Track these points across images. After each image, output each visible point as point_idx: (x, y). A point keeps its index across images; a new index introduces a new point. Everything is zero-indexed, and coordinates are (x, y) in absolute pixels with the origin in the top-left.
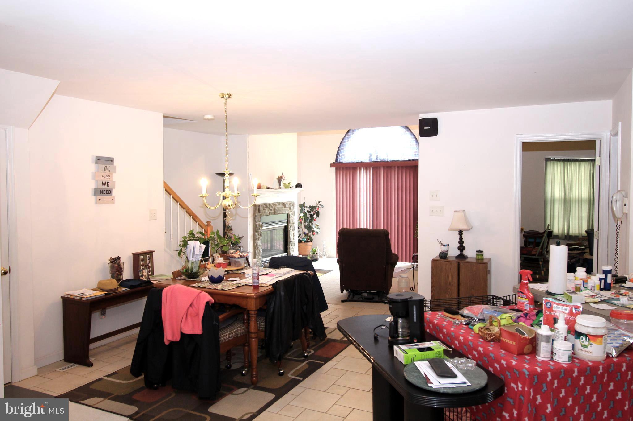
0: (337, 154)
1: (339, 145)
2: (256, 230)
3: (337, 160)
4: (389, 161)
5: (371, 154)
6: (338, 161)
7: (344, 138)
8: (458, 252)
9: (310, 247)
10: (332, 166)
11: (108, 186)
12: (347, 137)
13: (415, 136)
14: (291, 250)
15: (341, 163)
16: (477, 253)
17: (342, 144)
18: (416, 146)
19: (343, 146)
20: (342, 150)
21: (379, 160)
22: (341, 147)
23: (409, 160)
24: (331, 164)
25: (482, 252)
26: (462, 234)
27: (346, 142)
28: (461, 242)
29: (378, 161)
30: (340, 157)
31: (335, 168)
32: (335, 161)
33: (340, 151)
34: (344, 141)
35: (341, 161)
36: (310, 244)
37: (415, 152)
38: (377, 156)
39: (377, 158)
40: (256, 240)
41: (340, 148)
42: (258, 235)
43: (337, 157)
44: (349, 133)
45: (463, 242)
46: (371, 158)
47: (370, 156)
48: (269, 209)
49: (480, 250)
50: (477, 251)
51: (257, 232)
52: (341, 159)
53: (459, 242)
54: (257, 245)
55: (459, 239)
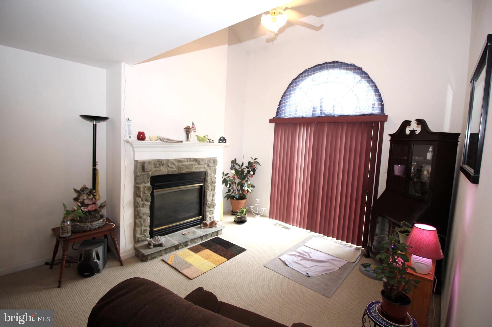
0: (278, 109)
1: (280, 99)
2: (137, 194)
3: (277, 115)
4: (336, 116)
5: (315, 108)
6: (279, 116)
7: (286, 91)
9: (243, 205)
10: (271, 121)
12: (290, 90)
13: (374, 83)
14: (207, 213)
15: (282, 118)
17: (283, 98)
18: (376, 96)
19: (285, 100)
20: (283, 105)
21: (323, 115)
22: (283, 101)
23: (364, 115)
24: (270, 120)
27: (288, 96)
29: (323, 117)
30: (281, 112)
31: (274, 124)
32: (275, 116)
33: (281, 106)
34: (286, 94)
36: (244, 201)
37: (372, 105)
38: (321, 110)
39: (321, 113)
40: (137, 207)
41: (281, 103)
42: (142, 200)
43: (277, 112)
44: (292, 85)
46: (315, 112)
47: (314, 111)
48: (168, 166)
51: (139, 196)
52: (282, 115)
54: (138, 213)
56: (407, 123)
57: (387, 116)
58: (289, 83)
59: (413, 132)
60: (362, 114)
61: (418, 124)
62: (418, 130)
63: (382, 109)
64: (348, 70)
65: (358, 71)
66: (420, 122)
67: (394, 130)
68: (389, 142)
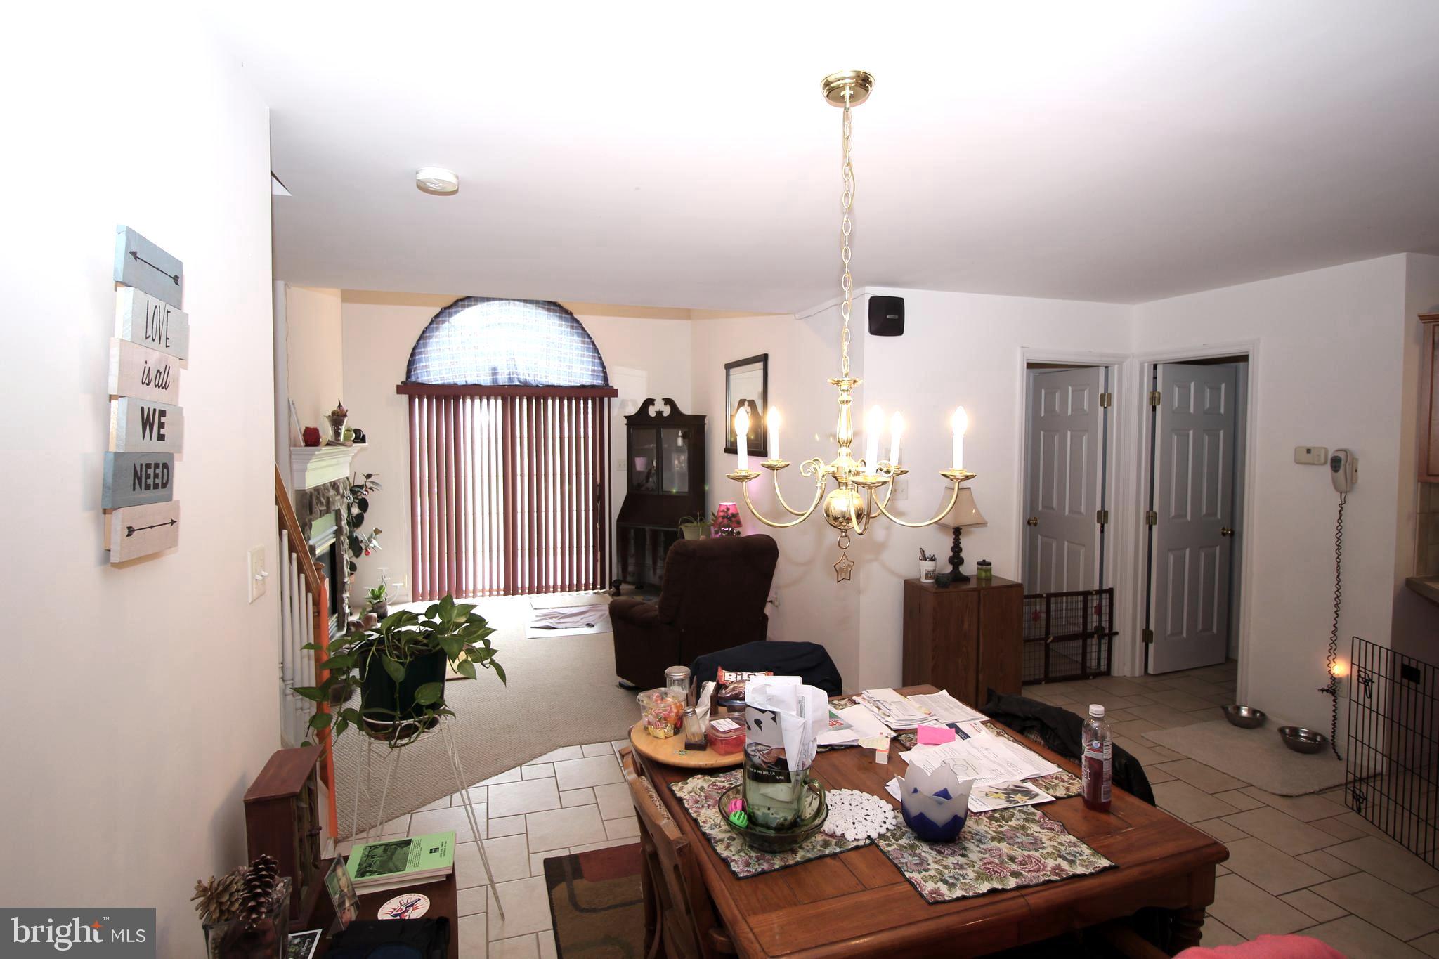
0: (410, 363)
1: (415, 343)
3: (408, 377)
4: (539, 385)
6: (413, 379)
7: (426, 328)
8: (949, 569)
10: (398, 389)
11: (161, 438)
15: (420, 383)
16: (980, 566)
17: (422, 341)
19: (427, 348)
20: (423, 356)
21: (516, 383)
22: (421, 348)
24: (396, 386)
25: (990, 564)
26: (960, 533)
28: (957, 548)
30: (417, 372)
31: (406, 395)
32: (404, 380)
33: (417, 357)
34: (428, 335)
35: (420, 380)
37: (590, 369)
39: (511, 379)
41: (416, 351)
43: (409, 372)
44: (440, 319)
45: (961, 550)
46: (496, 377)
49: (984, 561)
50: (979, 563)
52: (422, 376)
53: (953, 549)
55: (953, 542)
56: (649, 402)
57: (617, 390)
58: (435, 314)
59: (659, 413)
60: (579, 385)
61: (665, 404)
62: (667, 411)
63: (605, 379)
64: (550, 312)
65: (566, 316)
66: (668, 401)
67: (632, 410)
68: (625, 427)
